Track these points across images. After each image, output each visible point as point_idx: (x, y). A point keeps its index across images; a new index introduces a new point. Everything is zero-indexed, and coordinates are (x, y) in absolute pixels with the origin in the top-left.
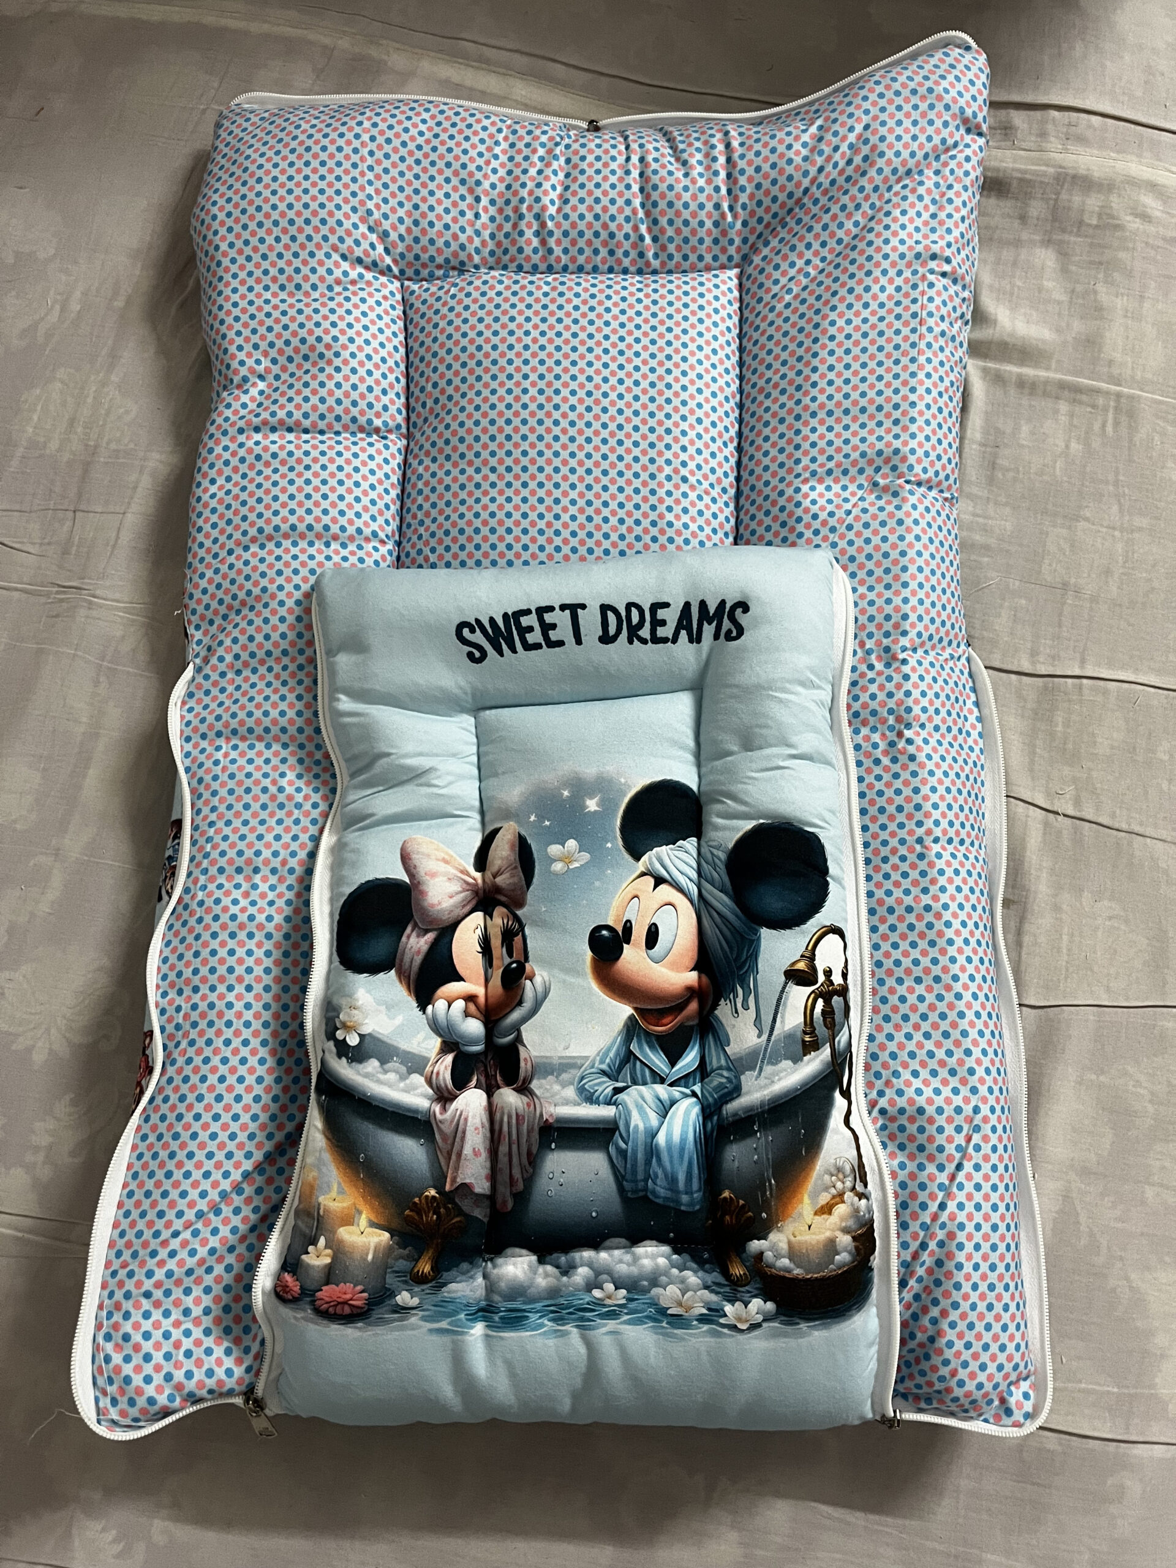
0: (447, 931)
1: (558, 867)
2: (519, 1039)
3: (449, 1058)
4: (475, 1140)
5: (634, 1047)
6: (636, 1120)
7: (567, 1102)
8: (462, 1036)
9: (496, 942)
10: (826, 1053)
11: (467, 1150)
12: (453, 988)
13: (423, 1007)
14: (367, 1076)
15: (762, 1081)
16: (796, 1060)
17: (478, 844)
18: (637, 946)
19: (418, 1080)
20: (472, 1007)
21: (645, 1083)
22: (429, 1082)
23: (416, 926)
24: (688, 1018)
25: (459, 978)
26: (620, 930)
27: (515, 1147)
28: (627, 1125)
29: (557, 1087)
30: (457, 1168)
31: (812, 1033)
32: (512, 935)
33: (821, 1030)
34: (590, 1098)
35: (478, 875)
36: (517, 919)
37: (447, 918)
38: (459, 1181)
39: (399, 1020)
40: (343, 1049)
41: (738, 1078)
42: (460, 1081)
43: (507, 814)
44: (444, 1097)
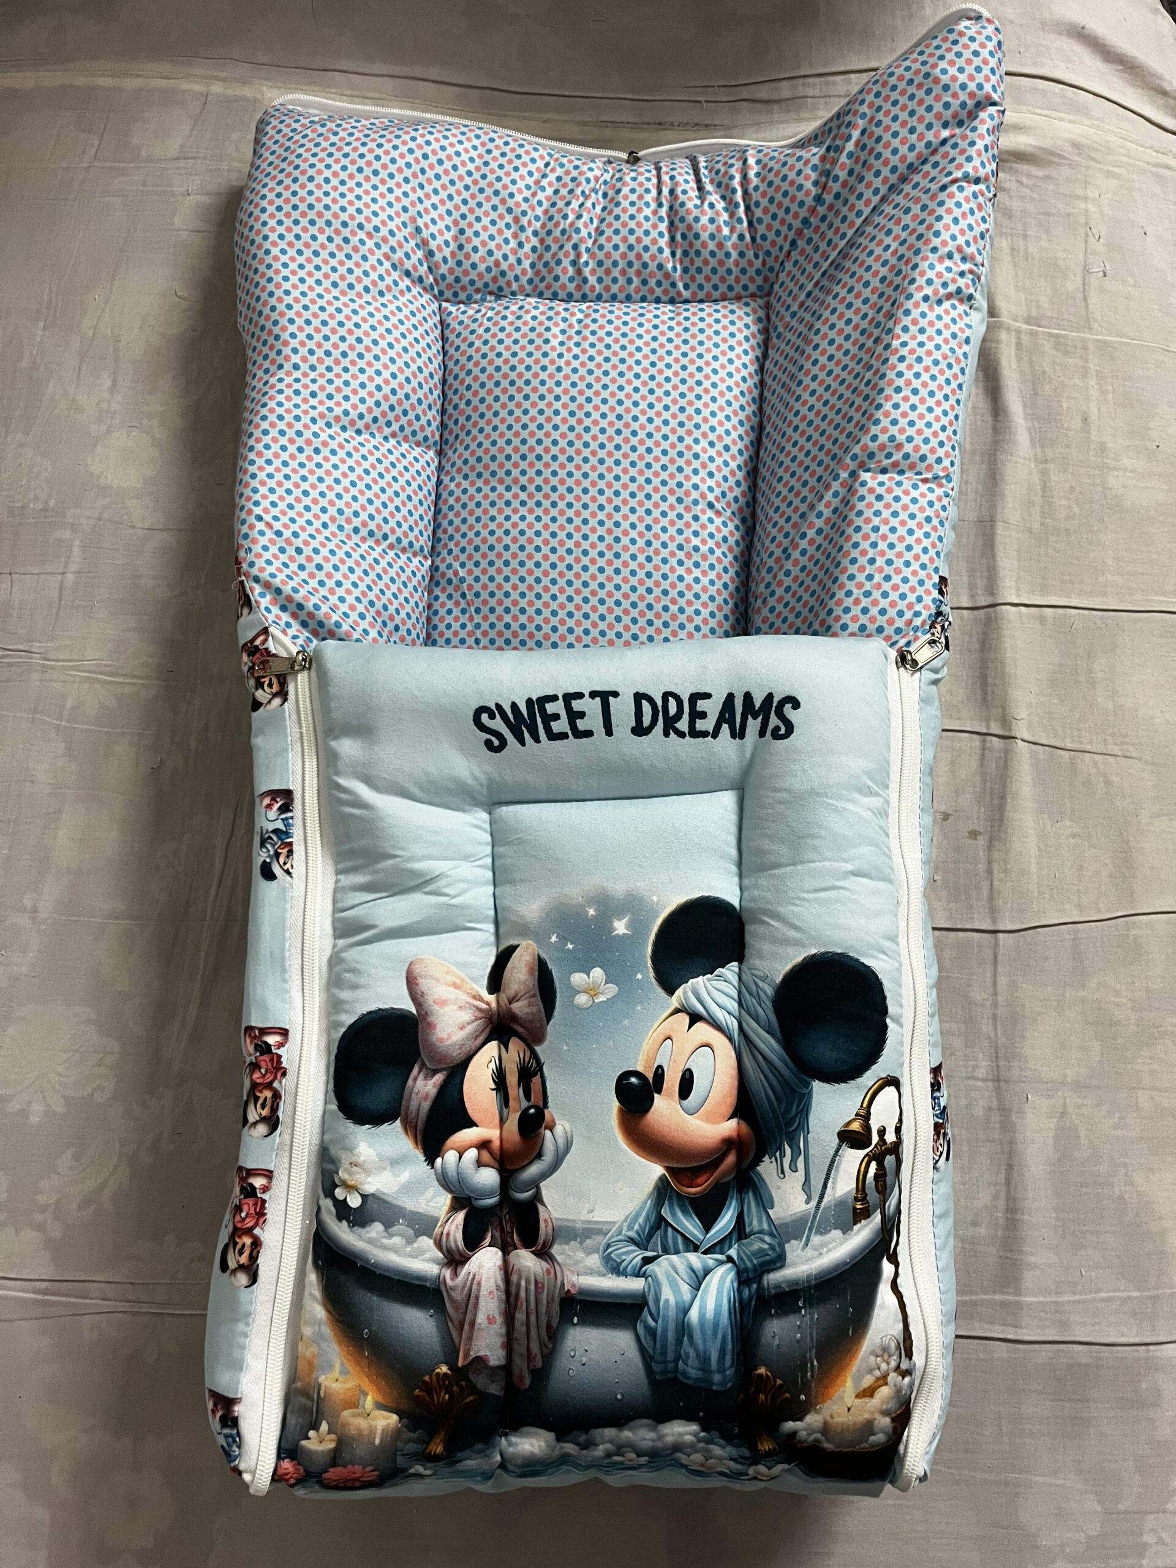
0: (458, 1070)
1: (582, 999)
2: (538, 1197)
3: (461, 1216)
4: (489, 1306)
5: (665, 1212)
6: (667, 1294)
7: (591, 1272)
8: (473, 1191)
9: (512, 1079)
10: (877, 1218)
11: (481, 1319)
12: (467, 1135)
13: (431, 1160)
14: (370, 1241)
15: (809, 1252)
16: (846, 1229)
17: (492, 960)
18: (670, 1096)
19: (426, 1243)
20: (486, 1156)
21: (677, 1252)
22: (438, 1244)
23: (423, 1065)
24: (724, 1175)
25: (471, 1124)
26: (650, 1076)
27: (533, 1318)
28: (657, 1301)
29: (580, 1255)
30: (470, 1338)
31: (864, 1200)
32: (531, 1072)
33: (873, 1196)
34: (617, 1269)
35: (492, 998)
36: (534, 1055)
37: (457, 1054)
38: (473, 1354)
39: (405, 1176)
40: (343, 1210)
41: (782, 1246)
42: (473, 1241)
43: (524, 930)
44: (455, 1260)
